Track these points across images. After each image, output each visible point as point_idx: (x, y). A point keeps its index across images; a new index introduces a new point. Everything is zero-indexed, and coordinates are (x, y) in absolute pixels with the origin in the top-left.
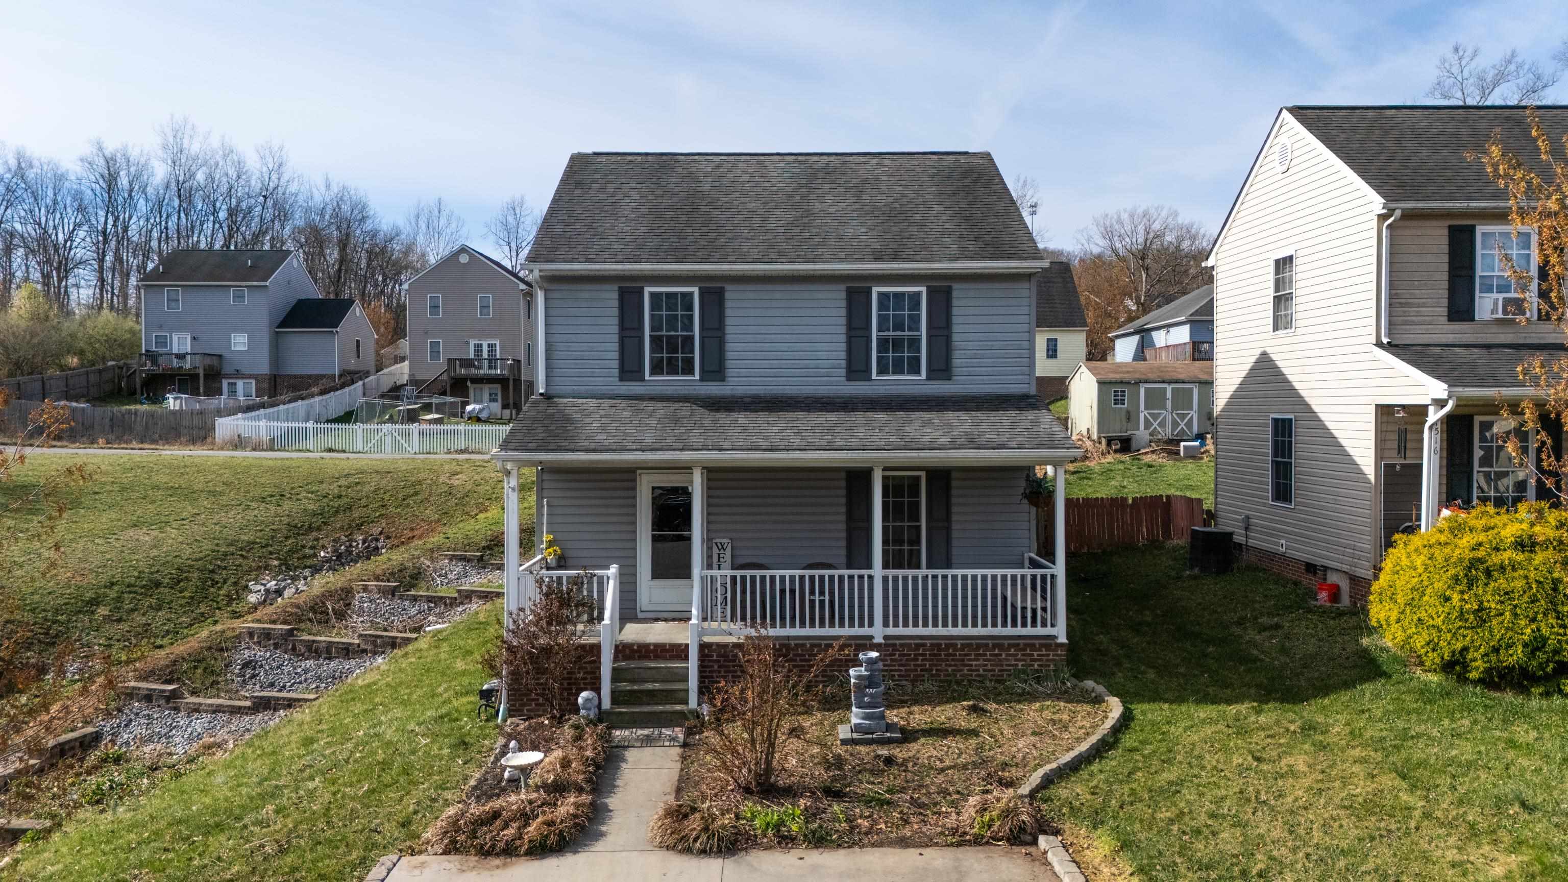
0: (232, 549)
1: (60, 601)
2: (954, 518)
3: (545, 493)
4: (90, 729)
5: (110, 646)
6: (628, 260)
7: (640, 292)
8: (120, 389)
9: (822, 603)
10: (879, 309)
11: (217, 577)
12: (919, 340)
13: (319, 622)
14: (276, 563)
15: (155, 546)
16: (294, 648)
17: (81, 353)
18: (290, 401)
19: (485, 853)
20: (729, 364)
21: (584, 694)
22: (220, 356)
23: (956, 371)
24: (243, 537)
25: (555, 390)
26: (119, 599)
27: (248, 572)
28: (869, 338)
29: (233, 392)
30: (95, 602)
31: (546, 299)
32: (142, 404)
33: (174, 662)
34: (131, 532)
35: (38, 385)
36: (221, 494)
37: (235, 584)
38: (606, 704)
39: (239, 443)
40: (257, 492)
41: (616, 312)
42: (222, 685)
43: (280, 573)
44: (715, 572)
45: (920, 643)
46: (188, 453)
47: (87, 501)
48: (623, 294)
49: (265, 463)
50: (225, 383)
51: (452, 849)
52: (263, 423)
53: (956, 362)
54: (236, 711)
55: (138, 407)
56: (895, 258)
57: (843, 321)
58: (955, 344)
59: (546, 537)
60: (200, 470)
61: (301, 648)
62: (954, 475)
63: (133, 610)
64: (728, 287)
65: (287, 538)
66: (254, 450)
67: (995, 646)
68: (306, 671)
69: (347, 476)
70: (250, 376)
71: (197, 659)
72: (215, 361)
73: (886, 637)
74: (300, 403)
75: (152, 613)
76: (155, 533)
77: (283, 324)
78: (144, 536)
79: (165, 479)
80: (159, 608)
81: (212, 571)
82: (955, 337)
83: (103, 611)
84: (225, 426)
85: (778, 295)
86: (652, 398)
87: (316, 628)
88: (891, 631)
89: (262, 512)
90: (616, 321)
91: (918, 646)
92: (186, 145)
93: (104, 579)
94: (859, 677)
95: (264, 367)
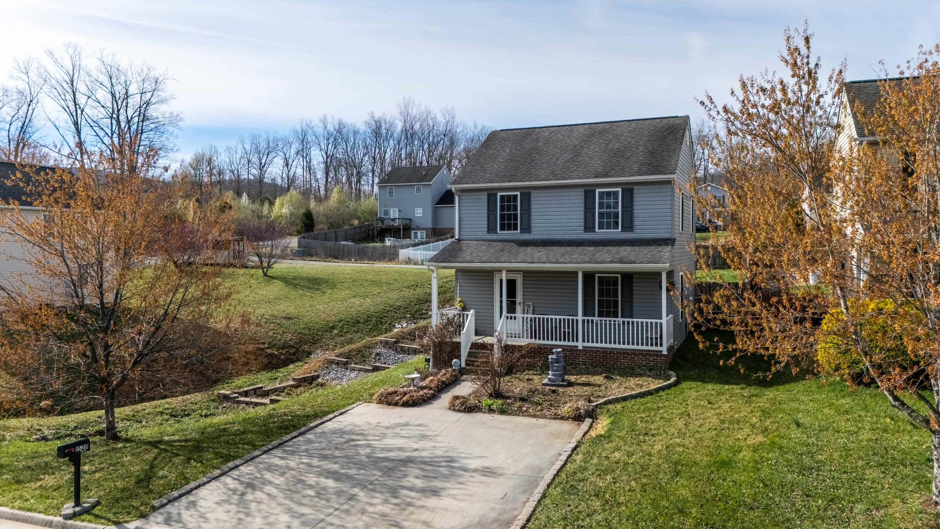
0: (391, 309)
1: (320, 326)
2: (634, 296)
3: (459, 281)
4: (316, 374)
5: (336, 346)
6: (489, 182)
7: (496, 195)
8: (369, 235)
9: (569, 332)
10: (599, 199)
11: (383, 321)
12: (618, 214)
13: (411, 340)
14: (409, 316)
15: (360, 306)
16: (396, 349)
17: (359, 218)
18: (436, 241)
19: (389, 404)
20: (532, 225)
21: (454, 360)
22: (411, 219)
23: (635, 227)
24: (397, 304)
25: (461, 238)
26: (342, 327)
27: (396, 319)
28: (594, 213)
29: (416, 237)
30: (333, 328)
31: (459, 200)
32: (377, 242)
33: (350, 351)
34: (352, 300)
35: (334, 234)
36: (392, 284)
37: (390, 324)
38: (463, 365)
39: (409, 261)
40: (406, 284)
41: (486, 204)
42: (367, 362)
43: (410, 320)
44: (525, 316)
45: (597, 350)
46: (386, 265)
47: (339, 286)
48: (489, 196)
49: (413, 270)
50: (412, 232)
51: (380, 402)
52: (419, 252)
53: (635, 223)
54: (367, 371)
55: (375, 244)
56: (605, 176)
57: (583, 205)
58: (635, 215)
59: (458, 299)
60: (386, 273)
61: (399, 349)
62: (634, 276)
63: (347, 332)
64: (532, 191)
65: (416, 305)
66: (414, 264)
67: (632, 354)
68: (398, 359)
69: (447, 277)
70: (423, 229)
71: (359, 351)
72: (408, 222)
73: (583, 347)
74: (441, 242)
75: (354, 334)
76: (362, 300)
77: (438, 203)
78: (357, 301)
79: (372, 277)
80: (357, 332)
81: (381, 318)
82: (635, 211)
83: (335, 331)
84: (403, 253)
85: (553, 194)
86: (500, 241)
87: (409, 342)
88: (586, 344)
89: (407, 293)
90: (486, 208)
91: (597, 352)
92: (410, 112)
93: (338, 318)
94: (552, 359)
95: (429, 225)
